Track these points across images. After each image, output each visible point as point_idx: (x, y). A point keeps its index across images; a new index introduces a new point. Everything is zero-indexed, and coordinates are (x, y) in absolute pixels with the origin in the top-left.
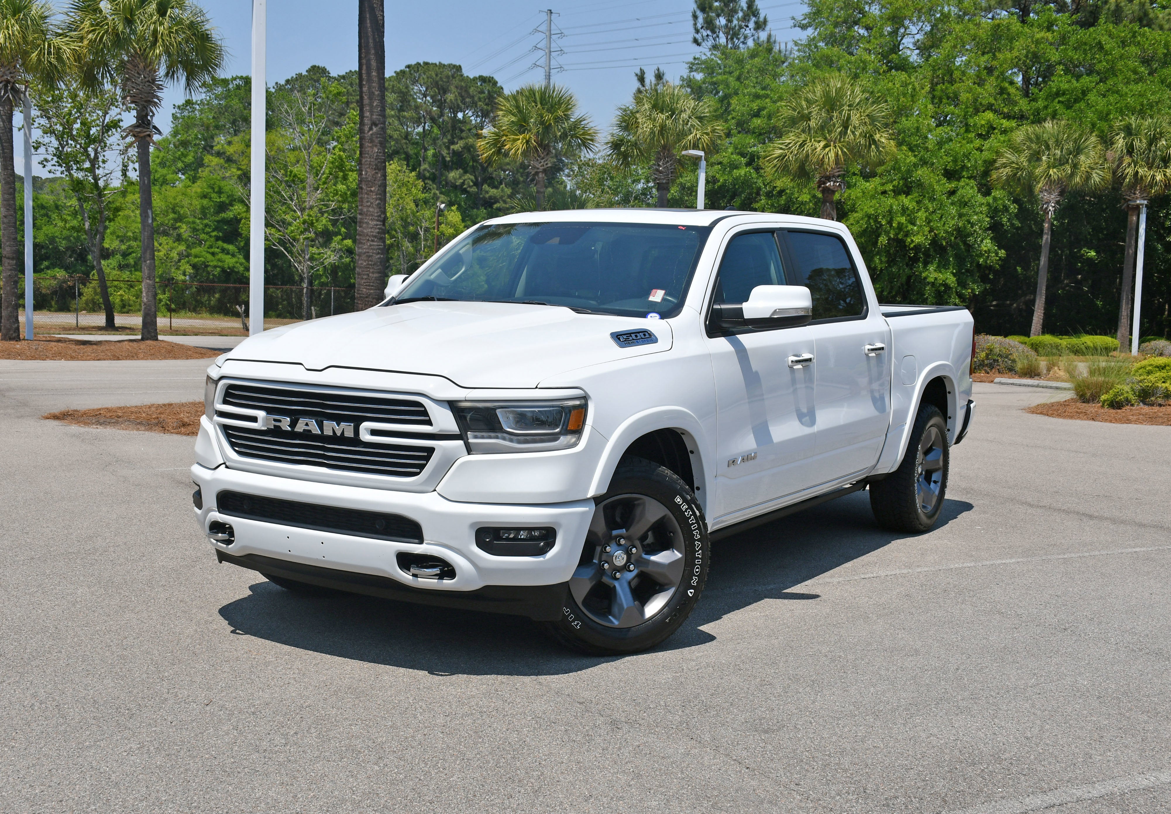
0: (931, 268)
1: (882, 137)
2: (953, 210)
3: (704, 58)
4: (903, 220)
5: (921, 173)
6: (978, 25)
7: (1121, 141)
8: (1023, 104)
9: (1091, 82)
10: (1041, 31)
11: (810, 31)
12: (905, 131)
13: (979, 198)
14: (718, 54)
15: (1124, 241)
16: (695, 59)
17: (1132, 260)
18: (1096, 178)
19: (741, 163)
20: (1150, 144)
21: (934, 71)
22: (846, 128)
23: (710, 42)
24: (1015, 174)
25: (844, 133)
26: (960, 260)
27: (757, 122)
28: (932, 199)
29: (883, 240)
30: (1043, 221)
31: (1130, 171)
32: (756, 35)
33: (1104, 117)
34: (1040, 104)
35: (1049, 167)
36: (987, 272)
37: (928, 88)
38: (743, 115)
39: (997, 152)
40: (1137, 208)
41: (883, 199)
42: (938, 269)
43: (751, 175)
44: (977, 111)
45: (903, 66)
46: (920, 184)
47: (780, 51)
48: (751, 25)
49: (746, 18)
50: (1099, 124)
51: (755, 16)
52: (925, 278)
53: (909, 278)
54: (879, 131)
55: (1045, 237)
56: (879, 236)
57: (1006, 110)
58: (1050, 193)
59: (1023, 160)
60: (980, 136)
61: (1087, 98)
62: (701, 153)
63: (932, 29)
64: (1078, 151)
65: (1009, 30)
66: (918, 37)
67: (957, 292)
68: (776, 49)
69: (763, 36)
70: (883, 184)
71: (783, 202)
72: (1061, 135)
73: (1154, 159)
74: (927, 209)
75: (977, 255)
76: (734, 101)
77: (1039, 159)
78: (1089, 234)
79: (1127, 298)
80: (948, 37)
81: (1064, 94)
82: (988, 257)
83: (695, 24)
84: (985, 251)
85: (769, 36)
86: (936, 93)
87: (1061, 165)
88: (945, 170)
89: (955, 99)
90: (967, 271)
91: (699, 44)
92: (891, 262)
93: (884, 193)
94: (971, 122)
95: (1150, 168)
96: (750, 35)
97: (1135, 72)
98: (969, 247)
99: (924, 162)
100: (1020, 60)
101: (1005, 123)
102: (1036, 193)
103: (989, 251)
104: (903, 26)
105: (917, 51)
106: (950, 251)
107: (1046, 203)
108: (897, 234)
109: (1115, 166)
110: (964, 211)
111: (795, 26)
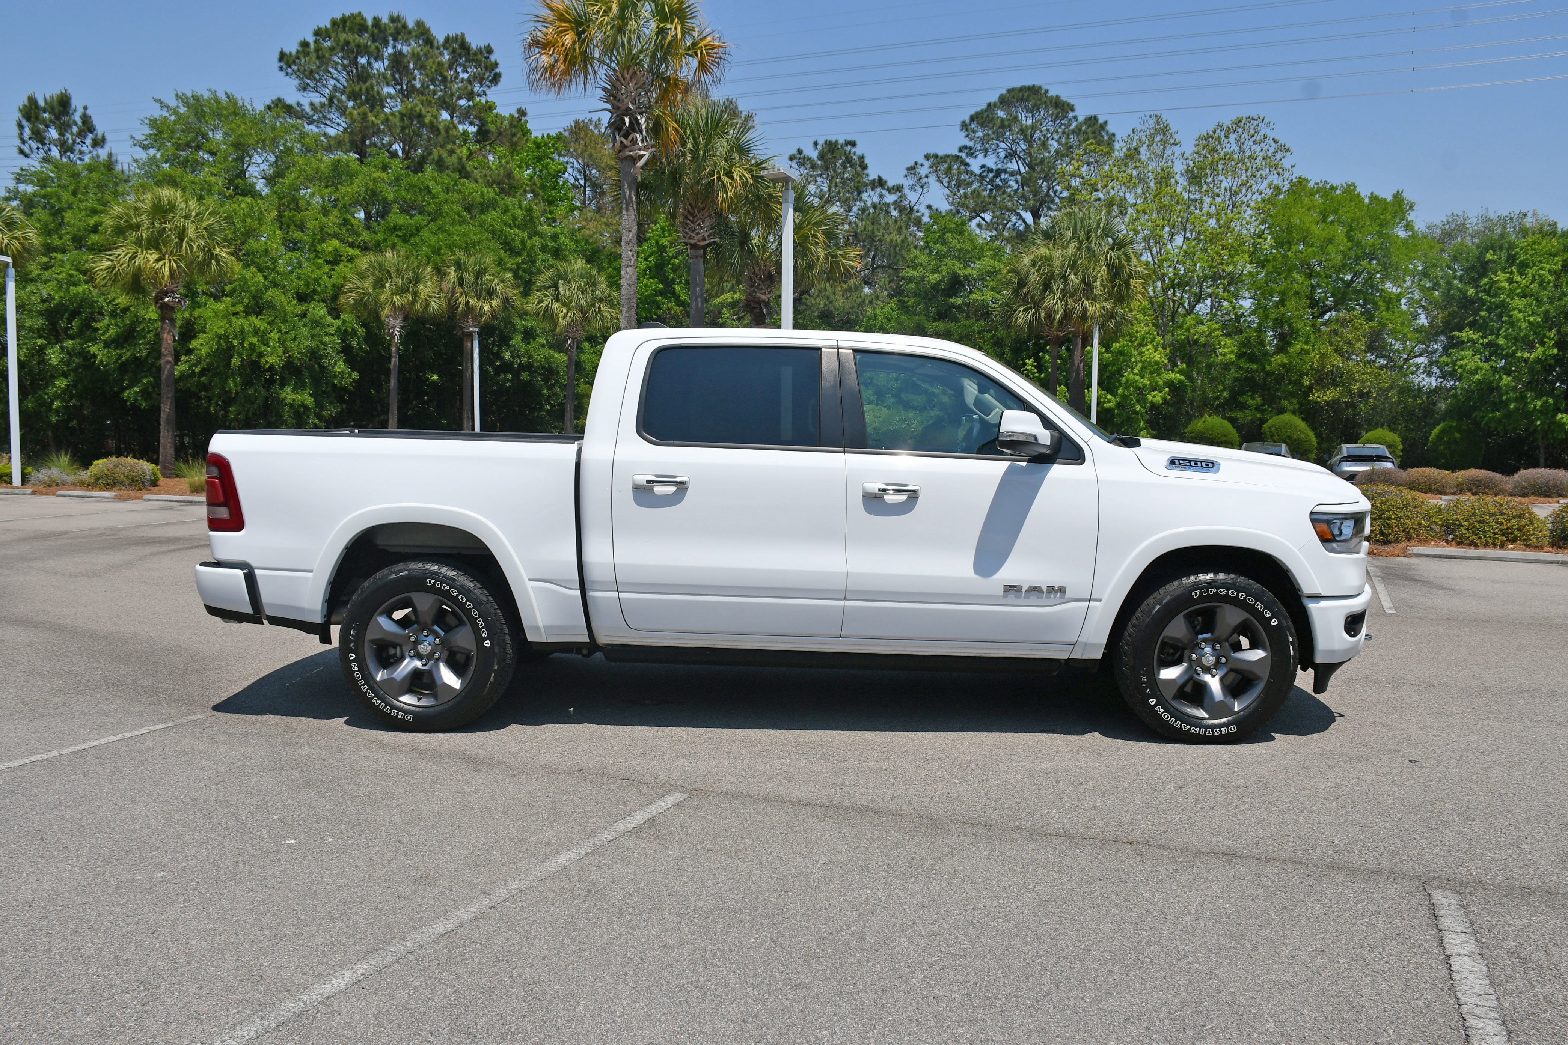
0: (288, 389)
1: (223, 253)
2: (305, 331)
3: (33, 169)
4: (255, 340)
5: (271, 294)
6: (320, 161)
7: (453, 273)
8: (366, 236)
9: (423, 220)
10: (378, 171)
11: (152, 152)
12: (253, 253)
13: (329, 319)
14: (50, 167)
15: (461, 365)
16: (22, 170)
17: (470, 382)
18: (434, 305)
19: (80, 280)
20: (477, 278)
21: (280, 199)
22: (182, 240)
23: (42, 154)
24: (362, 300)
25: (179, 245)
26: (316, 381)
27: (94, 238)
28: (285, 321)
29: (236, 361)
30: (390, 345)
31: (462, 300)
32: (95, 153)
33: (437, 252)
34: (380, 236)
35: (392, 294)
36: (342, 393)
37: (275, 213)
38: (79, 230)
39: (344, 278)
40: (471, 335)
41: (233, 318)
42: (295, 390)
43: (91, 293)
44: (323, 240)
45: (249, 191)
46: (271, 306)
47: (123, 171)
48: (89, 141)
49: (81, 134)
50: (434, 257)
51: (92, 132)
52: (283, 400)
53: (267, 399)
54: (218, 244)
55: (393, 360)
56: (232, 357)
57: (350, 240)
58: (395, 319)
59: (368, 284)
60: (328, 262)
61: (420, 234)
62: (9, 260)
63: (277, 160)
64: (417, 280)
65: (348, 166)
66: (263, 167)
67: (315, 413)
68: (119, 168)
69: (103, 153)
70: (233, 305)
71: (128, 322)
72: (401, 264)
73: (481, 292)
74: (280, 331)
75: (331, 377)
76: (68, 215)
77: (383, 286)
78: (431, 358)
79: (468, 417)
80: (292, 169)
81: (400, 229)
82: (342, 378)
83: (21, 134)
84: (339, 373)
85: (110, 155)
86: (284, 220)
87: (402, 293)
88: (297, 293)
89: (301, 227)
90: (324, 392)
91: (27, 156)
92: (247, 383)
93: (235, 314)
94: (319, 248)
95: (479, 299)
96: (87, 151)
97: (460, 216)
98: (323, 368)
99: (275, 285)
100: (360, 196)
101: (351, 252)
102: (383, 319)
103: (342, 373)
104: (248, 155)
105: (263, 180)
106: (305, 373)
107: (392, 328)
108: (249, 356)
109: (450, 295)
110: (316, 332)
111: (135, 145)
